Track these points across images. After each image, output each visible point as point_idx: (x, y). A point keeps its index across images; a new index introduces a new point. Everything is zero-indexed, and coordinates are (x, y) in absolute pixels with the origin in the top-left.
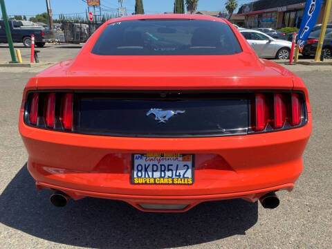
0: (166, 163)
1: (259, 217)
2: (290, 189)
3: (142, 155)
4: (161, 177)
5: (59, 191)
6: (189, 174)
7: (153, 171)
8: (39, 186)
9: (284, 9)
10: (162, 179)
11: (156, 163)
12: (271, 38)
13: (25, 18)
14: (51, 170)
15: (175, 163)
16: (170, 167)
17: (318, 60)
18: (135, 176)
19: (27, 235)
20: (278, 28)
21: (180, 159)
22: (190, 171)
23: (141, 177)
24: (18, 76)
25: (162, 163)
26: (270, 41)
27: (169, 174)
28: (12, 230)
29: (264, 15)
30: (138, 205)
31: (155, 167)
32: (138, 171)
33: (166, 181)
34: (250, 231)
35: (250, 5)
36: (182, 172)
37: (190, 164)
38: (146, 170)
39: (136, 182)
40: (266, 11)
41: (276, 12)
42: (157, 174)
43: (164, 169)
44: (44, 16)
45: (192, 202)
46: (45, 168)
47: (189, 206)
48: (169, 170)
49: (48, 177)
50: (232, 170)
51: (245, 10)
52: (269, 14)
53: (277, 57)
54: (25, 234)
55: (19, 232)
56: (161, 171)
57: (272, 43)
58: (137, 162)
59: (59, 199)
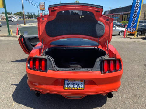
0: (75, 82)
1: (107, 101)
2: (117, 91)
3: (68, 80)
4: (73, 87)
5: (38, 91)
6: (83, 86)
7: (71, 85)
8: (31, 89)
9: (123, 13)
10: (74, 88)
11: (72, 82)
12: (117, 27)
13: (12, 14)
14: (36, 84)
15: (78, 83)
16: (77, 84)
17: (136, 37)
18: (65, 87)
19: (26, 107)
20: (120, 21)
21: (80, 81)
22: (83, 85)
23: (67, 87)
24: (12, 42)
25: (74, 82)
26: (116, 28)
27: (76, 86)
28: (20, 105)
29: (115, 15)
30: (65, 96)
31: (72, 84)
32: (66, 85)
33: (75, 88)
34: (103, 106)
35: (108, 11)
36: (80, 86)
37: (83, 83)
38: (69, 85)
39: (65, 88)
40: (115, 14)
41: (119, 14)
42: (72, 86)
43: (74, 84)
44: (20, 13)
45: (83, 95)
46: (33, 83)
47: (82, 97)
48: (76, 85)
49: (35, 86)
50: (97, 85)
51: (107, 13)
52: (117, 15)
53: (119, 35)
54: (24, 106)
55: (22, 105)
56: (74, 85)
57: (117, 29)
58: (66, 82)
59: (38, 94)
